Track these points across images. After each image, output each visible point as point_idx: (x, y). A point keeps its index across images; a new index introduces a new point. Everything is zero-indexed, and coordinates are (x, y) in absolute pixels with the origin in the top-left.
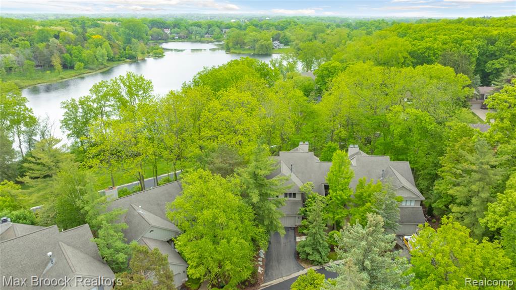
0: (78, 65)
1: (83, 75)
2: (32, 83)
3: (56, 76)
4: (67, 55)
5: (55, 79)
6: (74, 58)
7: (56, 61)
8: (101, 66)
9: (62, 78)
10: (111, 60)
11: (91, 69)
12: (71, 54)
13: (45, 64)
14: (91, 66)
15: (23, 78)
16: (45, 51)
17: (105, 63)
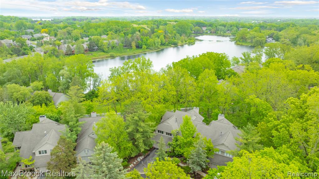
0: (144, 46)
1: (146, 52)
2: (120, 55)
3: (132, 52)
4: (140, 41)
5: (131, 53)
6: (143, 43)
7: (134, 44)
8: (156, 48)
9: (134, 53)
10: (162, 44)
11: (151, 49)
12: (142, 41)
13: (128, 45)
14: (151, 48)
15: (117, 52)
16: (130, 39)
17: (159, 46)
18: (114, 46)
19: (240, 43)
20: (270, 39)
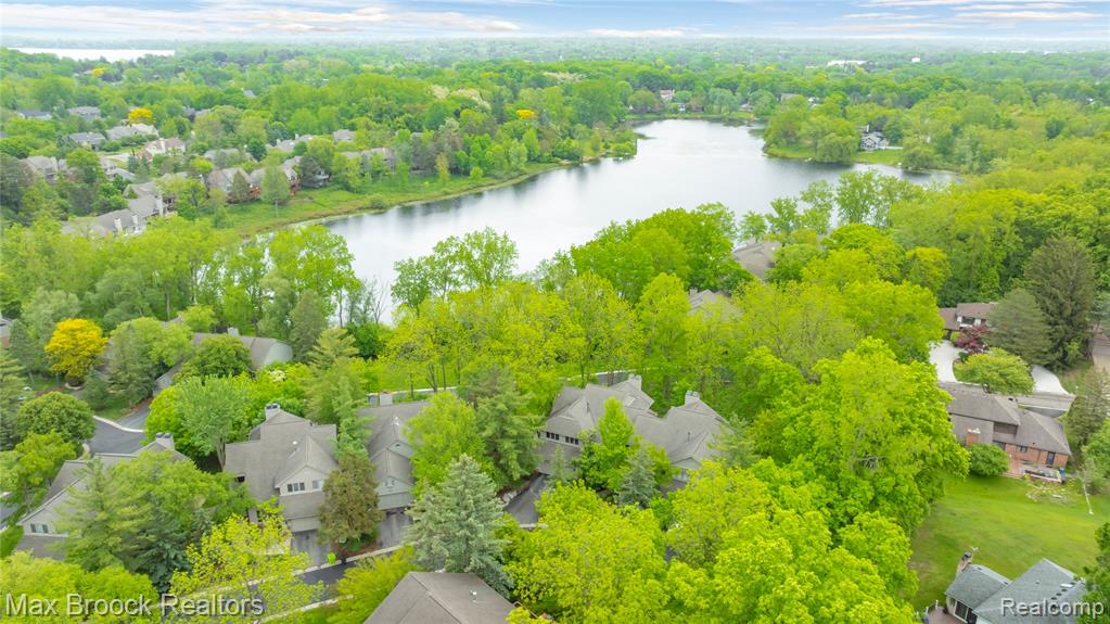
0: (476, 170)
1: (482, 189)
2: (401, 199)
3: (438, 189)
4: (461, 153)
5: (436, 193)
6: (472, 158)
7: (442, 164)
8: (513, 174)
9: (447, 194)
10: (533, 159)
11: (496, 178)
12: (468, 152)
13: (423, 166)
14: (497, 173)
15: (392, 189)
16: (430, 145)
17: (523, 167)
18: (379, 169)
19: (780, 152)
20: (874, 137)
